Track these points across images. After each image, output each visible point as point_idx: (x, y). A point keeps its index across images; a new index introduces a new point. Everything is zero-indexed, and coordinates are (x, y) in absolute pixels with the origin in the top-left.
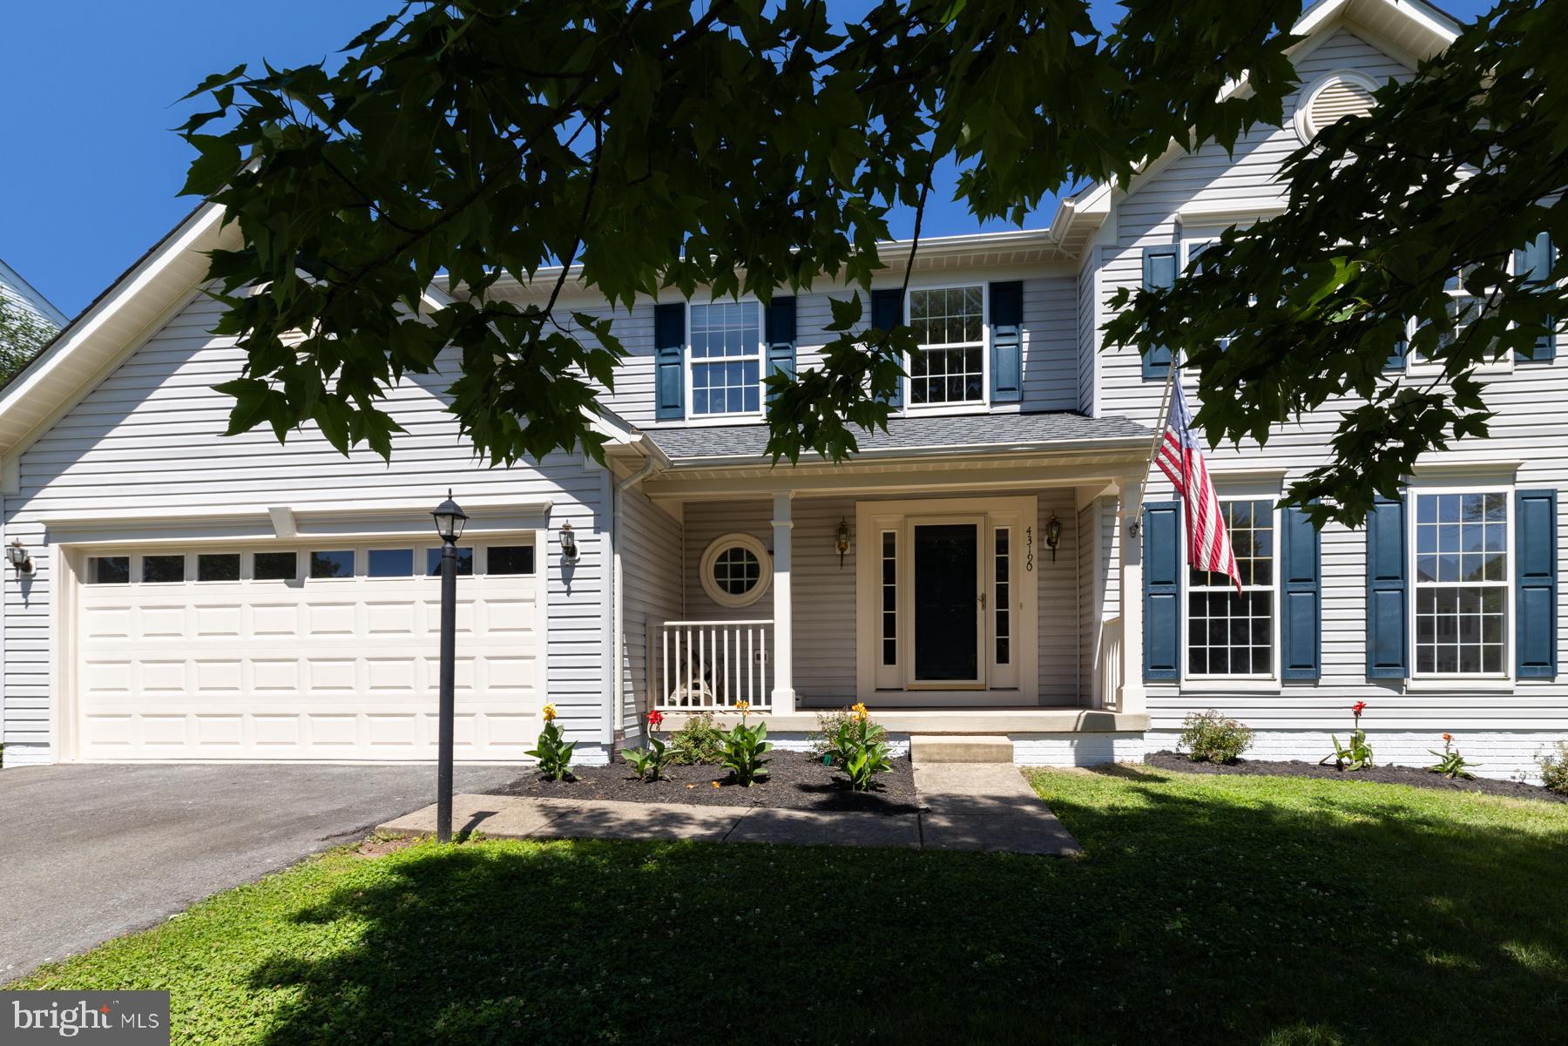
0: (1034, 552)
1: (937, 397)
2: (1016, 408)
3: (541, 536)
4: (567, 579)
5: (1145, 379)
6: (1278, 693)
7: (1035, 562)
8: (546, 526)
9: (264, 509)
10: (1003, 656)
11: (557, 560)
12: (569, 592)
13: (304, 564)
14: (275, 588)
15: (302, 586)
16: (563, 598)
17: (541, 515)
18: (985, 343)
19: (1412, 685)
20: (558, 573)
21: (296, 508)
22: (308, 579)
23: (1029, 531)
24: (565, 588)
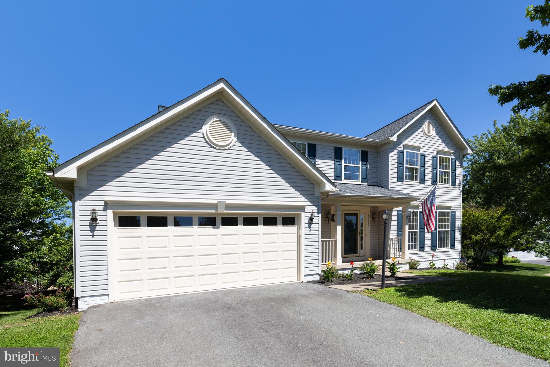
0: (369, 221)
1: (349, 179)
2: (366, 184)
3: (303, 214)
4: (310, 227)
5: (398, 181)
6: (418, 253)
7: (369, 223)
8: (304, 212)
9: (215, 202)
10: (362, 248)
11: (307, 222)
12: (310, 231)
13: (219, 221)
14: (209, 229)
15: (219, 228)
16: (309, 233)
17: (302, 208)
18: (360, 166)
19: (437, 251)
20: (307, 225)
21: (228, 202)
22: (221, 226)
23: (368, 215)
24: (309, 230)
